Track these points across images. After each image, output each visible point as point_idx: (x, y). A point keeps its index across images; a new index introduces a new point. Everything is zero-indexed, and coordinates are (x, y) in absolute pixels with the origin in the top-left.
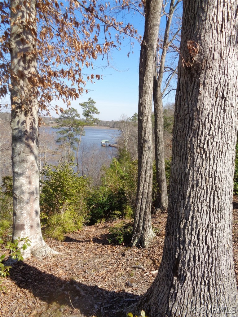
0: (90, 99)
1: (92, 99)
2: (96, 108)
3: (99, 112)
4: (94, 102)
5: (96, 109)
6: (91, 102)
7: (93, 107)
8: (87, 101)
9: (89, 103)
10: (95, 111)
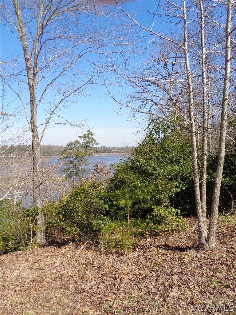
0: (88, 131)
1: (90, 131)
2: (95, 139)
3: (98, 143)
4: (92, 134)
5: (95, 141)
6: (90, 134)
7: (92, 138)
8: (86, 133)
9: (89, 135)
10: (94, 142)
